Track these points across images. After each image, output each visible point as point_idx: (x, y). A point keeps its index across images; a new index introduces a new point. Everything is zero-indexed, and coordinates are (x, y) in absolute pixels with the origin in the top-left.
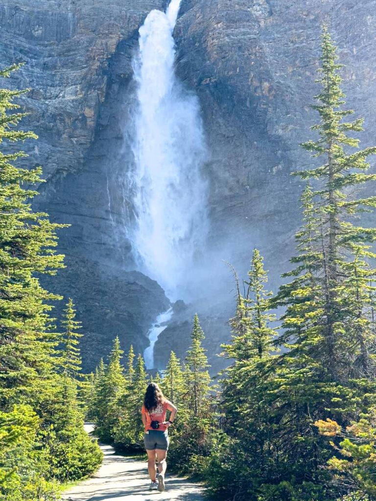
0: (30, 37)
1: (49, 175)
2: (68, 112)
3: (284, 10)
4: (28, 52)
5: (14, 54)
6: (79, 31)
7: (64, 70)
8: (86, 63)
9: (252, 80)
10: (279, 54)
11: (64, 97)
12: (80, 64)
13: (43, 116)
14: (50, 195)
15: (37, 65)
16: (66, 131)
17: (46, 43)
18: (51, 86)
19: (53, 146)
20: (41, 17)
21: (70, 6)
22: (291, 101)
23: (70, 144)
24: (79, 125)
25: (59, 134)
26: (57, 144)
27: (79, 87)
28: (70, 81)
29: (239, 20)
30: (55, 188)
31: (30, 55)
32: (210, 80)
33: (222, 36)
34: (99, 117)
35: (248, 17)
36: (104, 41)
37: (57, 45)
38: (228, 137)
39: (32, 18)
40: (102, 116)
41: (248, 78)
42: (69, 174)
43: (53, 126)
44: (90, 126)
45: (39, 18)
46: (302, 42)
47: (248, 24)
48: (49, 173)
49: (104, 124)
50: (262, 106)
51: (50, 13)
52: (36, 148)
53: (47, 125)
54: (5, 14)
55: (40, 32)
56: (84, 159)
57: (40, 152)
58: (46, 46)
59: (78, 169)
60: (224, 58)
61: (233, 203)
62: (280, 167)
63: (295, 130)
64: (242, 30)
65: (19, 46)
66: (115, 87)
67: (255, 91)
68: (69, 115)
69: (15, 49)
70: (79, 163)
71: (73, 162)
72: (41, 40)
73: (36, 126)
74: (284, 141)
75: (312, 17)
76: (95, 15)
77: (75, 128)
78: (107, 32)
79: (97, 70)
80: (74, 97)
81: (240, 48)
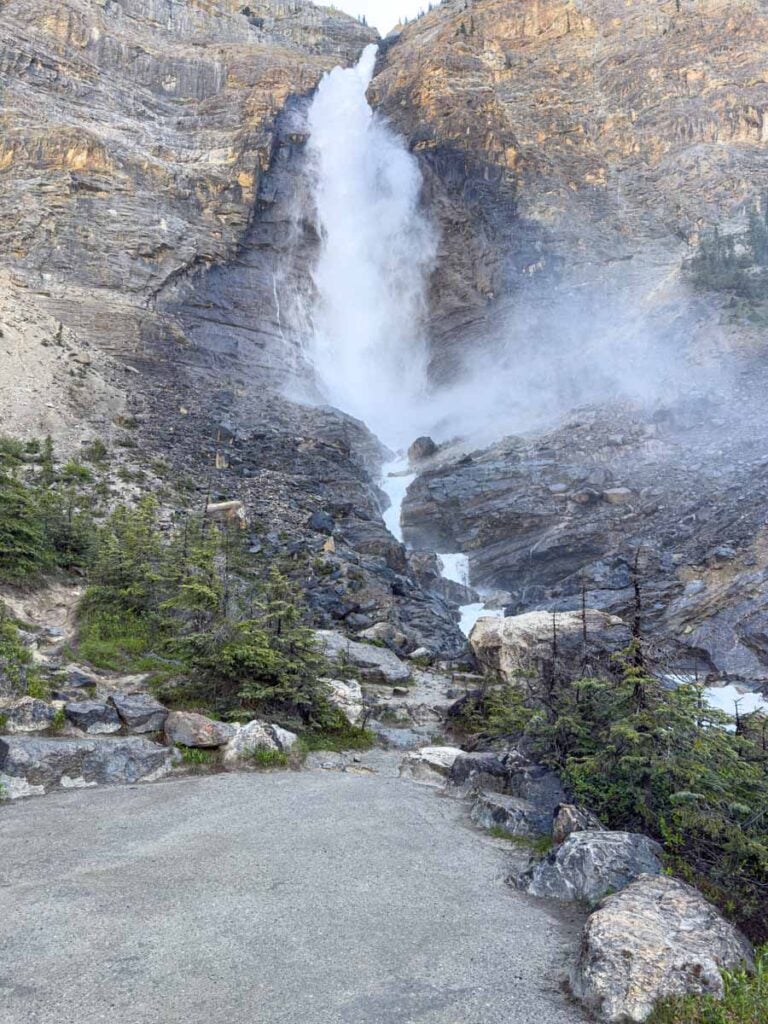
0: (159, 91)
1: (184, 264)
2: (214, 177)
3: (525, 64)
4: (156, 107)
5: (134, 104)
6: (230, 84)
7: (208, 131)
8: (240, 122)
9: (491, 144)
10: (525, 117)
11: (207, 160)
12: (231, 123)
13: (175, 178)
14: (184, 292)
15: (167, 124)
16: (210, 204)
17: (182, 99)
18: (188, 148)
19: (190, 222)
20: (174, 64)
21: (217, 57)
22: (549, 174)
23: (215, 222)
24: (230, 196)
25: (199, 207)
26: (196, 221)
27: (230, 149)
28: (216, 143)
29: (466, 68)
30: (192, 283)
31: (158, 111)
32: (427, 144)
33: (442, 86)
34: (260, 190)
35: (478, 67)
36: (267, 92)
37: (199, 103)
38: (457, 223)
39: (163, 65)
40: (265, 190)
41: (484, 142)
42: (215, 267)
43: (190, 195)
44: (247, 200)
45: (171, 66)
46: (556, 103)
47: (478, 74)
48: (182, 260)
49: (267, 199)
50: (508, 179)
51: (189, 60)
52: (163, 222)
53: (180, 192)
54: (121, 54)
55: (173, 84)
56: (238, 245)
57: (169, 227)
58: (182, 104)
59: (229, 260)
60: (447, 114)
61: (468, 319)
62: (540, 265)
63: (560, 213)
64: (471, 80)
65: (142, 97)
66: (284, 152)
67: (497, 159)
68: (215, 180)
69: (135, 99)
70: (230, 251)
71: (221, 249)
72: (175, 95)
73: (163, 192)
74: (545, 229)
75: (566, 75)
76: (253, 64)
77: (225, 201)
78: (271, 80)
79: (257, 127)
80: (222, 162)
81: (469, 102)
